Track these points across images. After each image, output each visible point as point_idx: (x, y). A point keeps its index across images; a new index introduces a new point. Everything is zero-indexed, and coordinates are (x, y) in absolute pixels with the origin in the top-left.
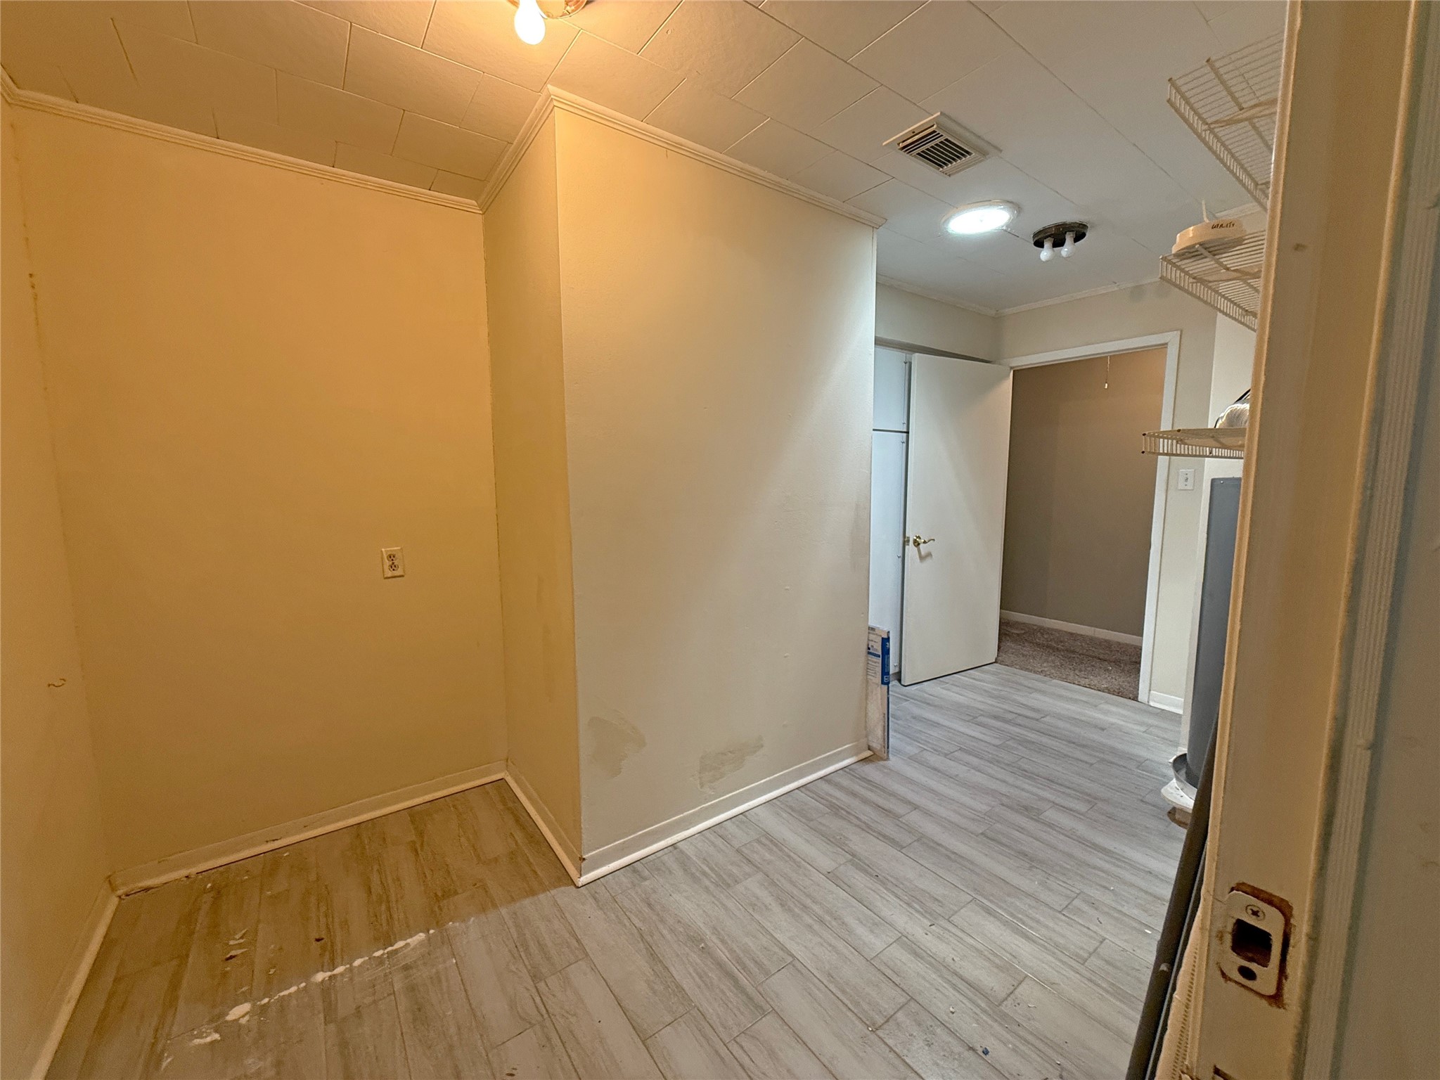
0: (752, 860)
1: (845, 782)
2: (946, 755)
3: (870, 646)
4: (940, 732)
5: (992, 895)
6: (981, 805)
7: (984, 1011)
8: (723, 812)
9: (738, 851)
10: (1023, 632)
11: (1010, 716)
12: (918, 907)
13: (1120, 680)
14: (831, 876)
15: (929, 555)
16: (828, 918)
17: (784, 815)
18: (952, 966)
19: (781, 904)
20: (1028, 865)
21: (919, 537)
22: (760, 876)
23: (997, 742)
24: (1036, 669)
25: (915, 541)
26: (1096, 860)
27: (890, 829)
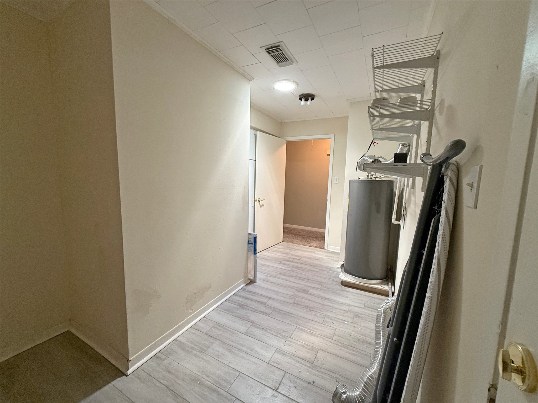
0: (213, 336)
1: (243, 294)
2: (275, 277)
3: (249, 241)
4: (271, 269)
5: (302, 324)
6: (291, 292)
7: (310, 367)
8: (196, 319)
9: (206, 334)
10: (288, 230)
11: (291, 260)
12: (279, 336)
13: (318, 243)
14: (246, 333)
15: (263, 205)
16: (249, 351)
17: (222, 313)
18: (296, 354)
19: (229, 351)
20: (309, 310)
21: (260, 199)
22: (218, 342)
23: (290, 269)
24: (295, 242)
25: (258, 200)
26: (326, 303)
27: (262, 308)
